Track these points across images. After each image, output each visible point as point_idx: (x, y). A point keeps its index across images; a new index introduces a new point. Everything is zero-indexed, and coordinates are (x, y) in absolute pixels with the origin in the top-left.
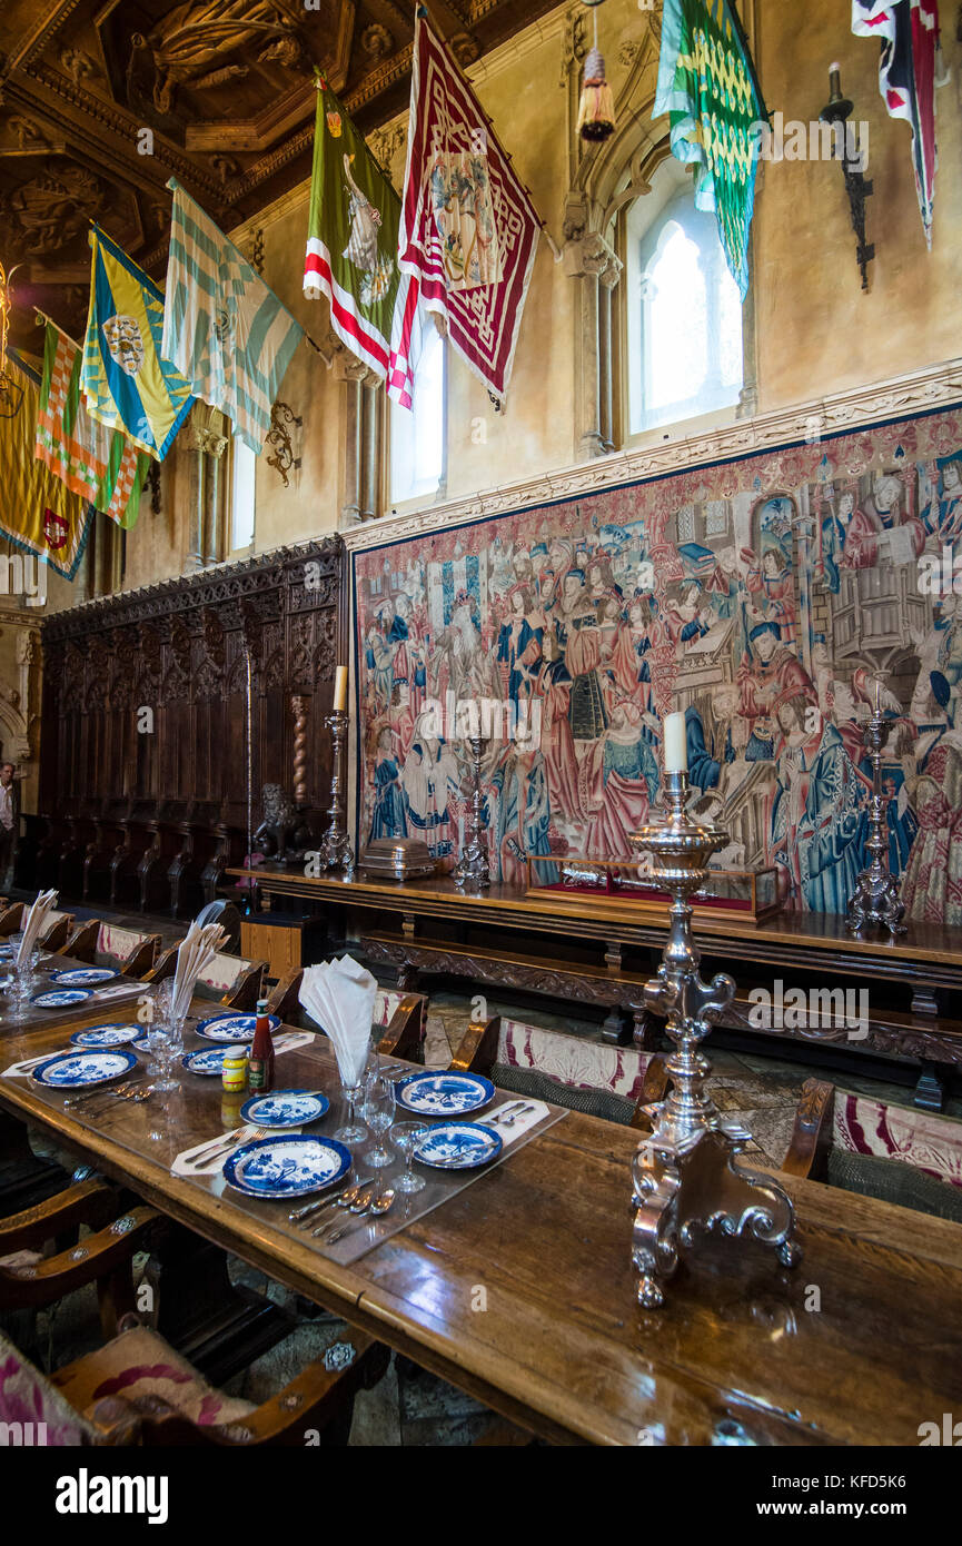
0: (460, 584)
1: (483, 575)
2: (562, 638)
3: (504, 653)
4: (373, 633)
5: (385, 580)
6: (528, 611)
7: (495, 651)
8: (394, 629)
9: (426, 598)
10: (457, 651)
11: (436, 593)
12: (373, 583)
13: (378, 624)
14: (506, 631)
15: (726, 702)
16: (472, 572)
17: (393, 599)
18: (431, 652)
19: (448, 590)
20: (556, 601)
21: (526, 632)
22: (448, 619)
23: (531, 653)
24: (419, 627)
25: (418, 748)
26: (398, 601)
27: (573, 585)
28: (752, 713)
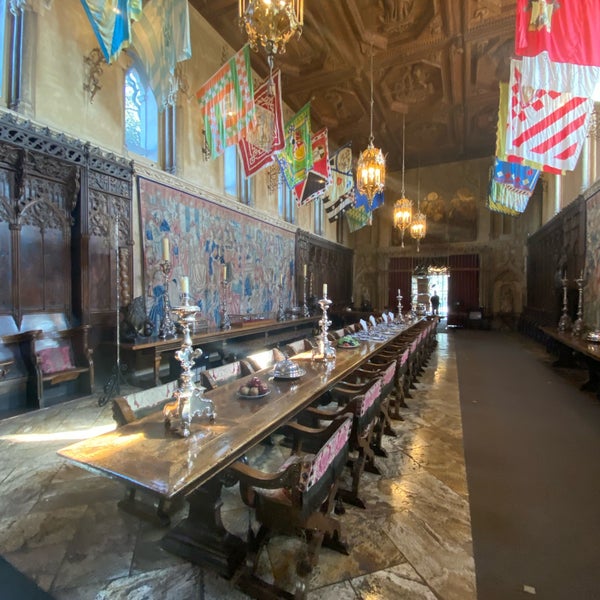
0: (192, 218)
1: (200, 219)
2: (223, 250)
3: (207, 249)
4: (151, 223)
5: (158, 199)
6: (215, 238)
7: (204, 248)
8: (162, 225)
9: (178, 217)
10: (191, 244)
11: (183, 217)
12: (151, 197)
13: (154, 219)
14: (208, 243)
15: (253, 276)
16: (197, 215)
17: (162, 211)
18: (180, 241)
19: (188, 218)
20: (221, 238)
21: (214, 245)
22: (188, 230)
23: (215, 252)
24: (175, 228)
25: (174, 281)
26: (165, 213)
27: (225, 234)
28: (256, 279)
